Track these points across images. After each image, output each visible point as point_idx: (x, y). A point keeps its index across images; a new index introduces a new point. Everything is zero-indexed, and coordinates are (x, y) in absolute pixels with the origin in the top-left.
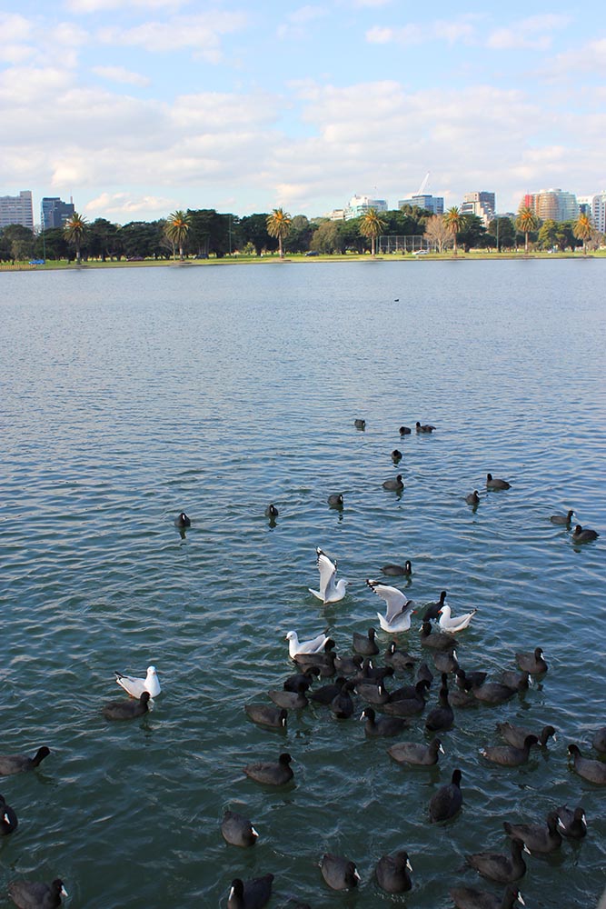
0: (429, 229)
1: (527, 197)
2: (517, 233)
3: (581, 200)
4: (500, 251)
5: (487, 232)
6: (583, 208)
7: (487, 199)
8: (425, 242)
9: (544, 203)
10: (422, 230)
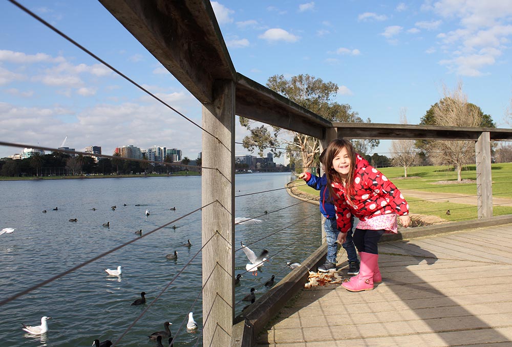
0: (68, 164)
1: (117, 149)
2: (113, 166)
3: (142, 150)
4: (104, 175)
5: (98, 166)
6: (144, 154)
7: (97, 149)
8: (65, 170)
9: (126, 152)
10: (65, 164)
